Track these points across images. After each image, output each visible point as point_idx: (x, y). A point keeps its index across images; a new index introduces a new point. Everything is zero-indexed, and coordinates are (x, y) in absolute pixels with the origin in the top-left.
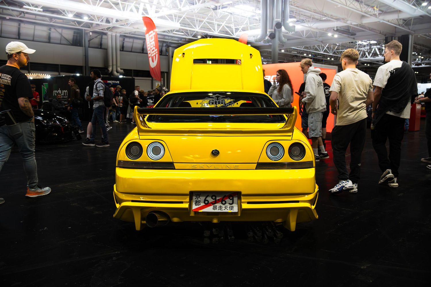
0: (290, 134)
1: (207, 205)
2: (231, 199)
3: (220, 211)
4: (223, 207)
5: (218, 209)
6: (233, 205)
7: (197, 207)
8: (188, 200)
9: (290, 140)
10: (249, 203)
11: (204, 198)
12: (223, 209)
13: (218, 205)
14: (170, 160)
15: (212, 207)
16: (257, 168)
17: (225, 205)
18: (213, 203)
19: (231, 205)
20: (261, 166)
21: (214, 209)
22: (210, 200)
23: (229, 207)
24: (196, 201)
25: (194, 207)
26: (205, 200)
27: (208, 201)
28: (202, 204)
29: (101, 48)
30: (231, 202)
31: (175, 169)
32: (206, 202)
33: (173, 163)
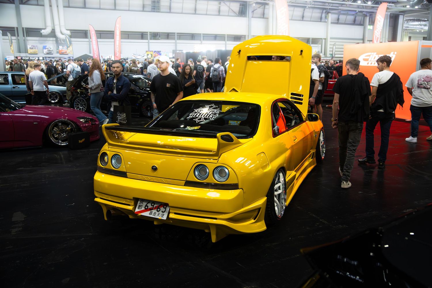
0: (217, 158)
1: (146, 210)
2: (164, 208)
3: (153, 216)
4: (157, 213)
5: (153, 214)
6: (164, 213)
7: (139, 210)
8: (133, 203)
9: (216, 163)
10: (175, 213)
11: (146, 204)
12: (157, 215)
13: (154, 211)
14: (125, 170)
15: (149, 212)
16: (185, 185)
17: (159, 212)
18: (151, 209)
19: (163, 213)
20: (189, 184)
21: (150, 214)
22: (150, 206)
23: (161, 214)
24: (139, 205)
25: (137, 210)
26: (146, 206)
27: (148, 207)
28: (143, 209)
29: (263, 18)
30: (164, 210)
31: (127, 178)
32: (146, 207)
33: (127, 172)
